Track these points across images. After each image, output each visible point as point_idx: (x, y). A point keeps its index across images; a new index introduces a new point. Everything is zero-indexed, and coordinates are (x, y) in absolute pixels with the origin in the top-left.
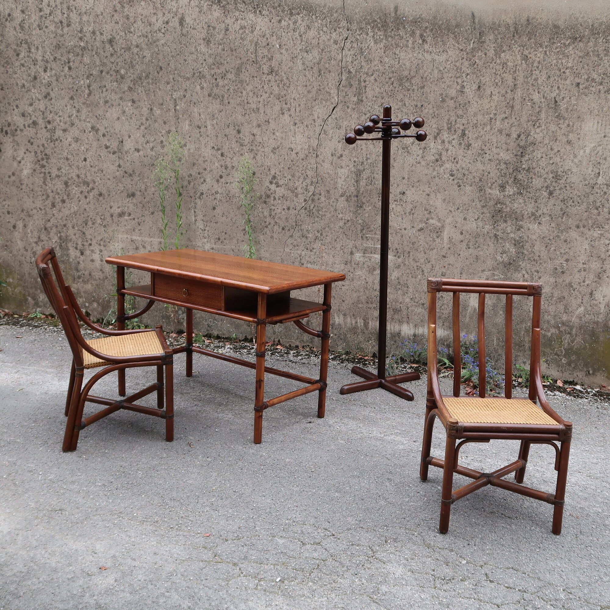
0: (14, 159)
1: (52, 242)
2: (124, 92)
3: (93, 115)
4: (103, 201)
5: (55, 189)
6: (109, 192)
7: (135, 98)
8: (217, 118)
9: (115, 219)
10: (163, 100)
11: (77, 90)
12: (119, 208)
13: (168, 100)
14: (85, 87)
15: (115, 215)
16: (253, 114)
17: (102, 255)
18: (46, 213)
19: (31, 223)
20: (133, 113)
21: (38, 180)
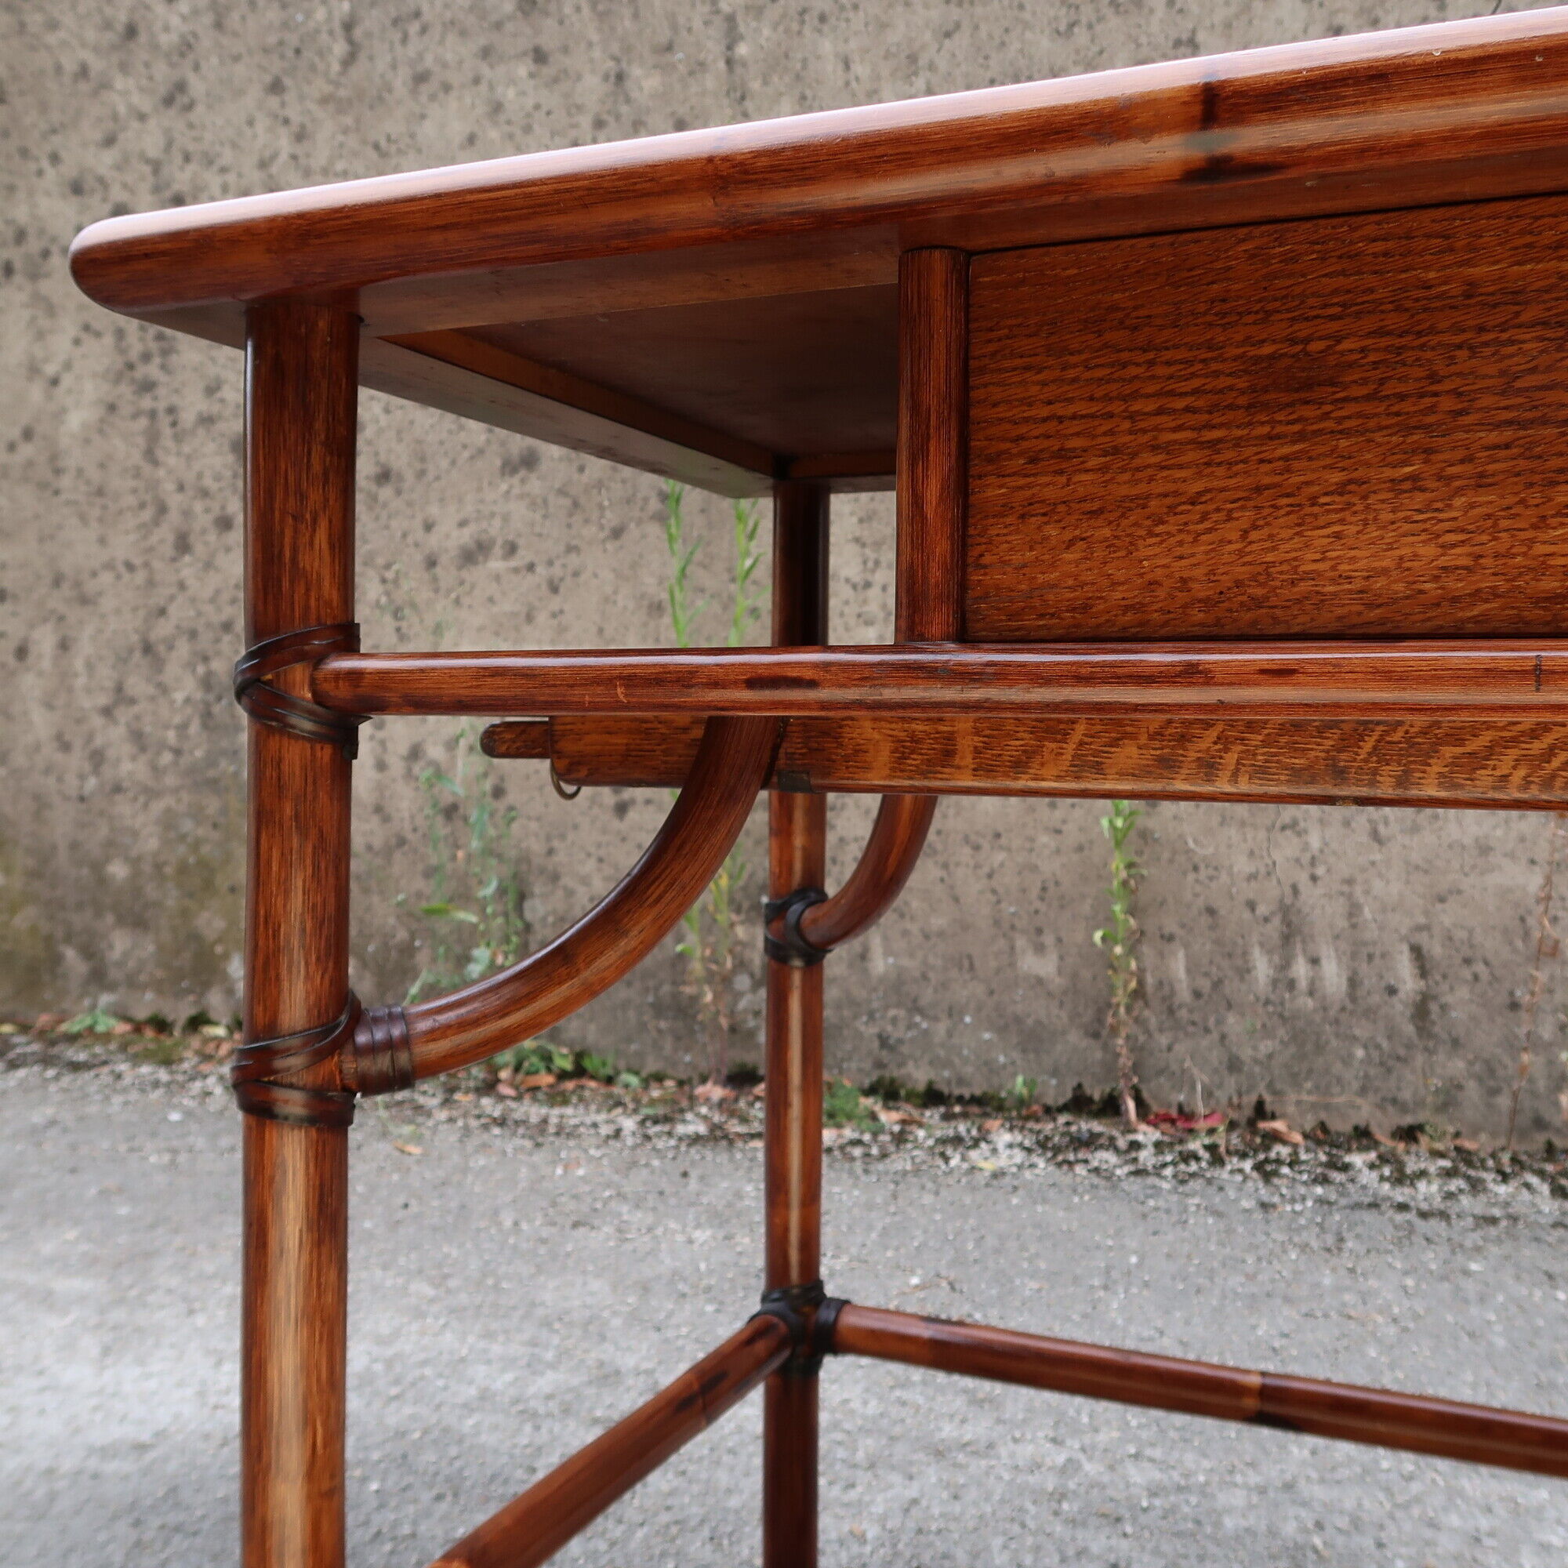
0: (34, 370)
1: (172, 702)
2: (498, 26)
3: (364, 142)
4: (397, 504)
5: (189, 477)
6: (423, 460)
7: (549, 40)
8: (932, 67)
9: (446, 573)
10: (674, 27)
11: (298, 51)
12: (463, 524)
13: (697, 24)
14: (331, 33)
15: (444, 559)
16: (1114, 21)
17: (383, 743)
18: (151, 583)
19: (89, 630)
20: (537, 107)
21: (125, 448)
